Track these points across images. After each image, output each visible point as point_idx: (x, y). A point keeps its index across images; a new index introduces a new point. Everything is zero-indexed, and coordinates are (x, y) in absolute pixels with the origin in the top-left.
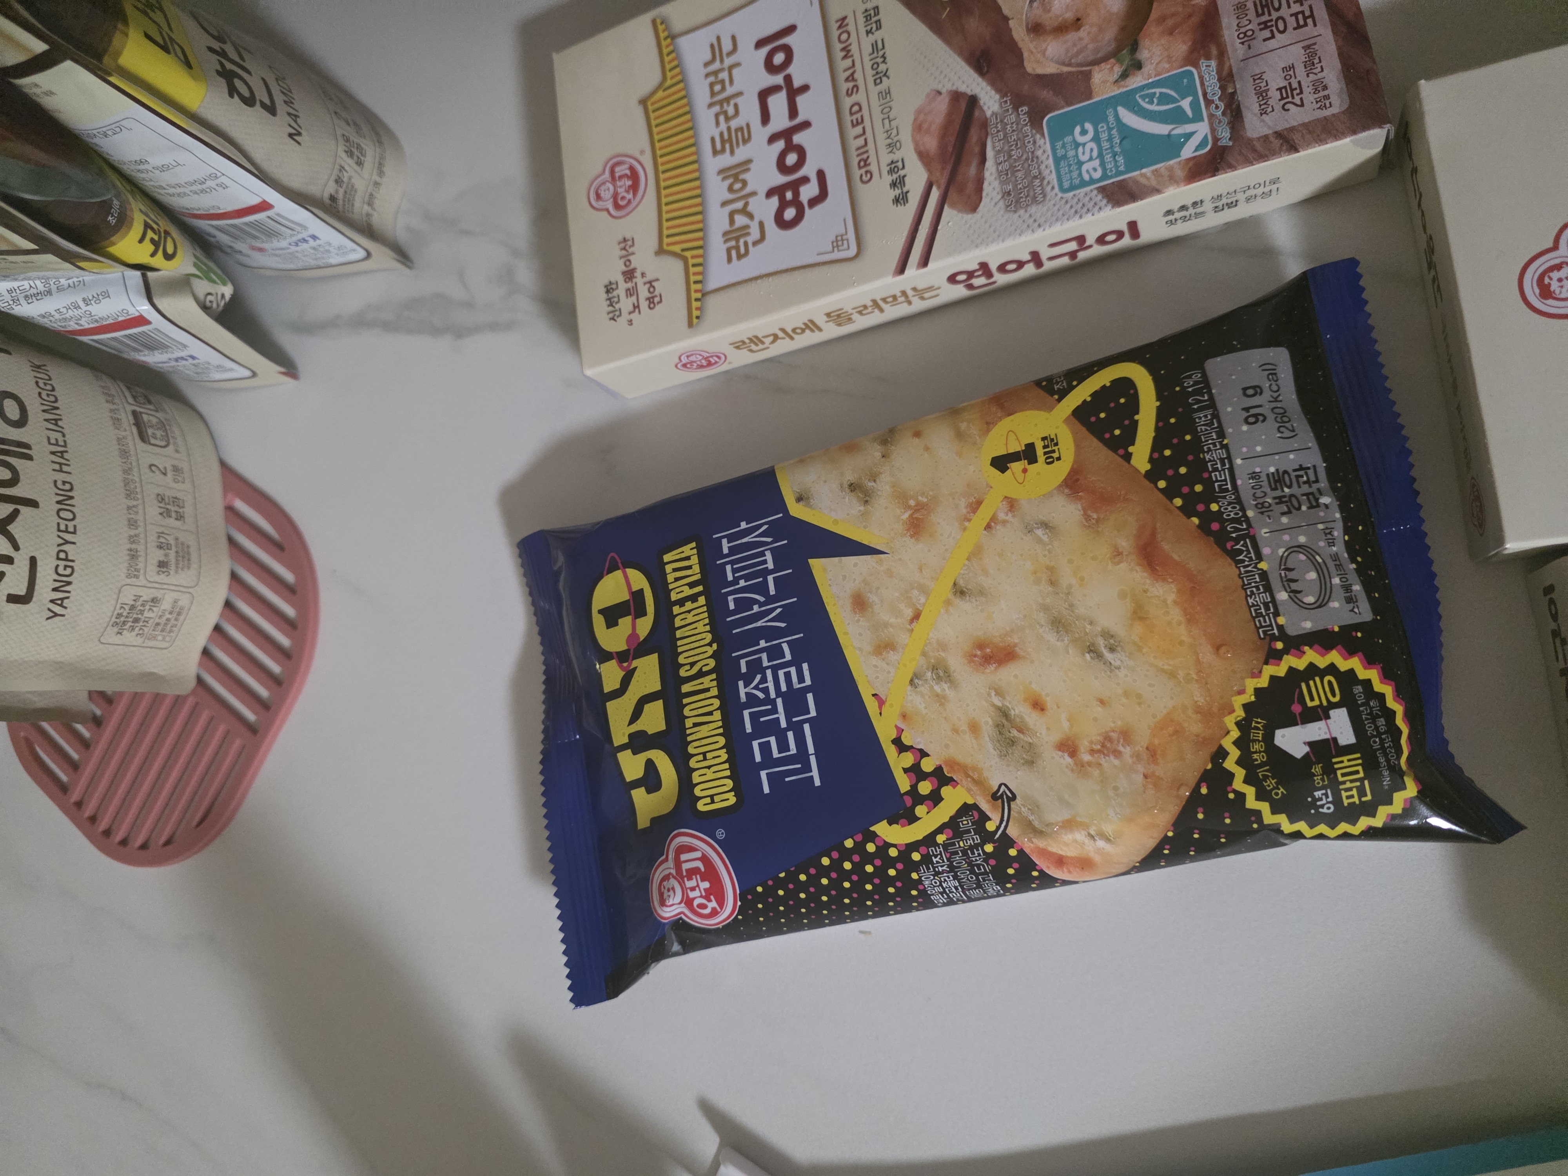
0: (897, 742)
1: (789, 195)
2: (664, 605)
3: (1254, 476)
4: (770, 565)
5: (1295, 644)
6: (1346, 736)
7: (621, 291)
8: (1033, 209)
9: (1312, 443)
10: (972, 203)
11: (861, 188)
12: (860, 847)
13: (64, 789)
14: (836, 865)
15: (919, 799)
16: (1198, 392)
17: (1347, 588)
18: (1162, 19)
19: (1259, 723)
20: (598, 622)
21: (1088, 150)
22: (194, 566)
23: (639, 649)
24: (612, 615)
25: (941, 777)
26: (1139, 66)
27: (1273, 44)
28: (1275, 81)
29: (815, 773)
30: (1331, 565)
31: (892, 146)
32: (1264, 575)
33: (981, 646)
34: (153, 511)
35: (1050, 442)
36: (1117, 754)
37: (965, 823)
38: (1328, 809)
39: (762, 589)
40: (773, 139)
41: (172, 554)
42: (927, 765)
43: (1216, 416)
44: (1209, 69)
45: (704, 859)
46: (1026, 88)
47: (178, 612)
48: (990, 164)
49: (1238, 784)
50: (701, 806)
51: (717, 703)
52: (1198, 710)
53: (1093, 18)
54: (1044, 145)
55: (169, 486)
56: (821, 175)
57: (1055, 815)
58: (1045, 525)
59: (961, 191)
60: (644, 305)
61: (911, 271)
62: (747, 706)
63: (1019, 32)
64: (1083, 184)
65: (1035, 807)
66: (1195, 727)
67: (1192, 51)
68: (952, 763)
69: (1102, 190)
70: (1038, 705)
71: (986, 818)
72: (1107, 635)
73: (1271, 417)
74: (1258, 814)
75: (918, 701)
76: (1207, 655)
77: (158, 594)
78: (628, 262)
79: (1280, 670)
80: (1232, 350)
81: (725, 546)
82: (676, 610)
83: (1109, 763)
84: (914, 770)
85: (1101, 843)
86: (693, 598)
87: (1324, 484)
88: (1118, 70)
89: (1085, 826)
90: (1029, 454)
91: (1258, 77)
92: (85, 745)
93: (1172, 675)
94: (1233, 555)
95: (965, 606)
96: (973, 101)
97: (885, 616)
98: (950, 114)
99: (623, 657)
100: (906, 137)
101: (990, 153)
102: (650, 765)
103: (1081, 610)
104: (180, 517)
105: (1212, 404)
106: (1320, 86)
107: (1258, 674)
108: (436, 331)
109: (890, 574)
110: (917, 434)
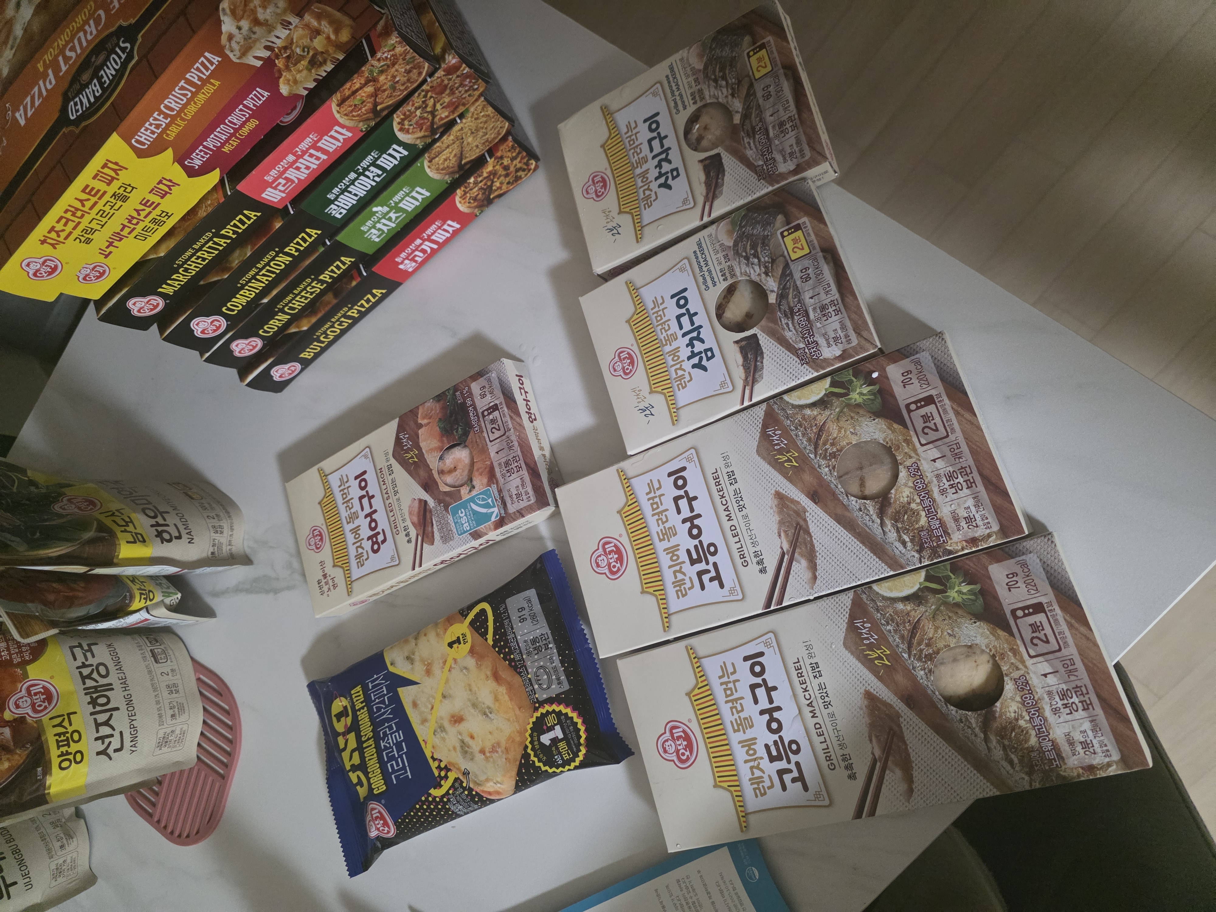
0: (432, 757)
1: (374, 539)
2: (354, 711)
3: (525, 641)
4: (385, 692)
5: (542, 704)
6: (561, 736)
7: (323, 583)
8: (451, 543)
9: (545, 624)
10: (432, 543)
11: (396, 536)
12: (427, 799)
13: (151, 815)
14: (421, 807)
15: (441, 778)
16: (504, 612)
17: (558, 679)
18: (478, 470)
19: (535, 734)
20: (334, 720)
21: (464, 520)
22: (187, 711)
23: (348, 731)
24: (339, 716)
25: (447, 769)
26: (474, 487)
27: (511, 478)
28: (514, 492)
29: (409, 773)
30: (552, 671)
31: (404, 520)
32: (530, 679)
33: (453, 717)
34: (165, 693)
35: (464, 635)
36: (497, 752)
37: (457, 785)
38: (560, 762)
39: (383, 702)
40: (366, 517)
41: (176, 710)
42: (443, 765)
43: (510, 621)
44: (494, 486)
45: (379, 812)
46: (441, 497)
47: (183, 733)
48: (435, 526)
49: (532, 758)
50: (375, 792)
51: (374, 750)
52: (518, 732)
53: (460, 466)
54: (450, 517)
55: (170, 679)
56: (383, 530)
57: (482, 778)
58: (466, 668)
59: (427, 537)
60: (332, 588)
61: (417, 568)
62: (384, 750)
63: (436, 475)
64: (465, 532)
65: (476, 776)
66: (518, 739)
67: (488, 481)
68: (450, 763)
69: (470, 534)
70: (472, 737)
71: (462, 782)
72: (489, 708)
73: (529, 618)
74: (540, 767)
75: (437, 741)
76: (517, 712)
77: (174, 729)
78: (324, 571)
79: (538, 714)
80: (514, 594)
81: (370, 685)
82: (358, 713)
83: (495, 755)
84: (439, 768)
85: (499, 785)
86: (363, 708)
87: (551, 638)
88: (468, 489)
89: (492, 780)
90: (458, 641)
91: (509, 491)
92: (157, 794)
93: (509, 720)
94: (520, 673)
95: (446, 702)
96: (426, 502)
97: (423, 709)
98: (419, 508)
99: (344, 734)
100: (407, 516)
101: (434, 522)
102: (358, 777)
103: (480, 699)
104: (177, 692)
105: (509, 617)
106: (527, 493)
107: (532, 717)
108: (267, 592)
109: (423, 692)
110: (425, 635)
